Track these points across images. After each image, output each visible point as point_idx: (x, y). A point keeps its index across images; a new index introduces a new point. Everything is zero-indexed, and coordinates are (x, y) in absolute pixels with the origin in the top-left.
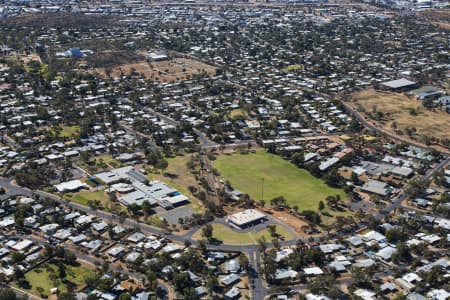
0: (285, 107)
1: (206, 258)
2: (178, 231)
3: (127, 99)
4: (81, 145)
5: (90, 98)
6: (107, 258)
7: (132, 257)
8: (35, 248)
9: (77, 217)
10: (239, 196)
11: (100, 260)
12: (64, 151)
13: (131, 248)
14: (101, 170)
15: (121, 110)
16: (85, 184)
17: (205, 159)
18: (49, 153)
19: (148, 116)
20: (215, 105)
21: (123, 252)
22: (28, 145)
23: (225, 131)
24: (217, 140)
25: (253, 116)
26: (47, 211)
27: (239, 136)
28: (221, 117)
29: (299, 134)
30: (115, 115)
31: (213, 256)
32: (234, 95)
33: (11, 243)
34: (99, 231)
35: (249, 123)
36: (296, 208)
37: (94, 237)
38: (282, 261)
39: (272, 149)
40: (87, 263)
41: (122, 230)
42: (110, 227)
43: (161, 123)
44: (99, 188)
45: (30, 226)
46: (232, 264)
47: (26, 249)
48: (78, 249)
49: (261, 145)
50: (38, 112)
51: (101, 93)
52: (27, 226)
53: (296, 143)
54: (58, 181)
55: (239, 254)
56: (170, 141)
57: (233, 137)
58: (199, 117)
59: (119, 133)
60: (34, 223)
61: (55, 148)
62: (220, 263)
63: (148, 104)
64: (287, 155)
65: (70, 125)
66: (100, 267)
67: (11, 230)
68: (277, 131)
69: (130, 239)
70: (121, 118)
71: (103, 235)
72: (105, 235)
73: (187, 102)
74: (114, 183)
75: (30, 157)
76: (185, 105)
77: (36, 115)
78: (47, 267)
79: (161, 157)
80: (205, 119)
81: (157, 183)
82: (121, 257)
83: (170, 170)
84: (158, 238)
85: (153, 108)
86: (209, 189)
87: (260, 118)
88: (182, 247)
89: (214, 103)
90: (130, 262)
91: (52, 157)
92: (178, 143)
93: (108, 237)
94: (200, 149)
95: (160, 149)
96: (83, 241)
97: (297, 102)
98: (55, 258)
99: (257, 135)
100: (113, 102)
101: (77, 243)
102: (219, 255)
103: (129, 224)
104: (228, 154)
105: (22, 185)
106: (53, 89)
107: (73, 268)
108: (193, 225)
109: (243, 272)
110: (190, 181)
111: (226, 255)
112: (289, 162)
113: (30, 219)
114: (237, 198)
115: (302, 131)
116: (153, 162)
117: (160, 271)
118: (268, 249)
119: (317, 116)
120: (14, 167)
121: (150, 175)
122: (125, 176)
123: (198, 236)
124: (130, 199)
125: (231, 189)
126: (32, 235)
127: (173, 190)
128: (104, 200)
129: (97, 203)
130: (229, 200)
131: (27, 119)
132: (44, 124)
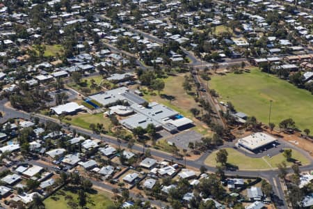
0: (269, 23)
1: (226, 185)
2: (188, 155)
3: (103, 16)
4: (68, 65)
5: (66, 14)
6: (123, 185)
7: (149, 183)
8: (47, 174)
9: (82, 141)
10: (244, 118)
11: (116, 186)
12: (52, 71)
13: (145, 175)
14: (94, 91)
15: (101, 28)
16: (82, 107)
17: (198, 78)
18: (37, 73)
19: (129, 34)
20: (196, 22)
21: (137, 178)
22: (14, 65)
23: (213, 49)
24: (208, 59)
25: (238, 33)
26: (51, 135)
27: (229, 54)
28: (206, 34)
29: (291, 52)
30: (96, 33)
31: (232, 183)
32: (213, 11)
33: (21, 169)
34: (109, 156)
35: (235, 41)
36: (307, 131)
37: (105, 163)
38: (305, 187)
39: (266, 68)
40: (103, 189)
41: (132, 155)
42: (119, 151)
43: (145, 41)
44: (98, 111)
45: (36, 151)
46: (254, 191)
47: (38, 175)
48: (90, 175)
49: (254, 64)
50: (16, 31)
51: (75, 10)
52: (33, 152)
53: (290, 62)
54: (54, 103)
55: (259, 180)
56: (159, 60)
57: (223, 55)
58: (182, 34)
59: (104, 51)
60: (40, 148)
61: (42, 68)
62: (241, 190)
63: (127, 21)
64: (284, 74)
65: (52, 44)
66: (120, 195)
67: (17, 155)
68: (267, 49)
69: (142, 164)
70: (103, 36)
71: (113, 160)
72: (116, 160)
73: (166, 19)
74: (111, 105)
75: (19, 77)
76: (165, 22)
77: (14, 33)
78: (64, 194)
79: (154, 78)
80: (190, 37)
81: (157, 105)
82: (137, 183)
83: (166, 91)
84: (171, 163)
85: (133, 25)
86: (211, 111)
87: (246, 34)
88: (198, 173)
89: (194, 19)
90: (148, 189)
91: (41, 77)
92: (168, 62)
93: (119, 162)
94: (192, 69)
95: (151, 69)
96: (94, 167)
97: (282, 17)
98: (70, 185)
99: (248, 54)
100: (91, 19)
101: (89, 169)
102: (238, 181)
103: (138, 148)
104: (222, 74)
105: (18, 108)
106: (26, 6)
107: (92, 196)
108: (203, 149)
109: (267, 199)
110: (189, 103)
111: (246, 181)
112: (286, 82)
113: (35, 144)
114: (243, 121)
115: (294, 48)
116: (146, 82)
117: (181, 198)
118: (288, 175)
119: (305, 32)
120: (5, 88)
121: (146, 96)
122: (122, 98)
123: (211, 160)
124: (133, 122)
125: (234, 112)
126: (40, 161)
127: (174, 113)
128: (107, 124)
129: (100, 126)
130: (234, 122)
131: (6, 38)
132: (25, 43)
